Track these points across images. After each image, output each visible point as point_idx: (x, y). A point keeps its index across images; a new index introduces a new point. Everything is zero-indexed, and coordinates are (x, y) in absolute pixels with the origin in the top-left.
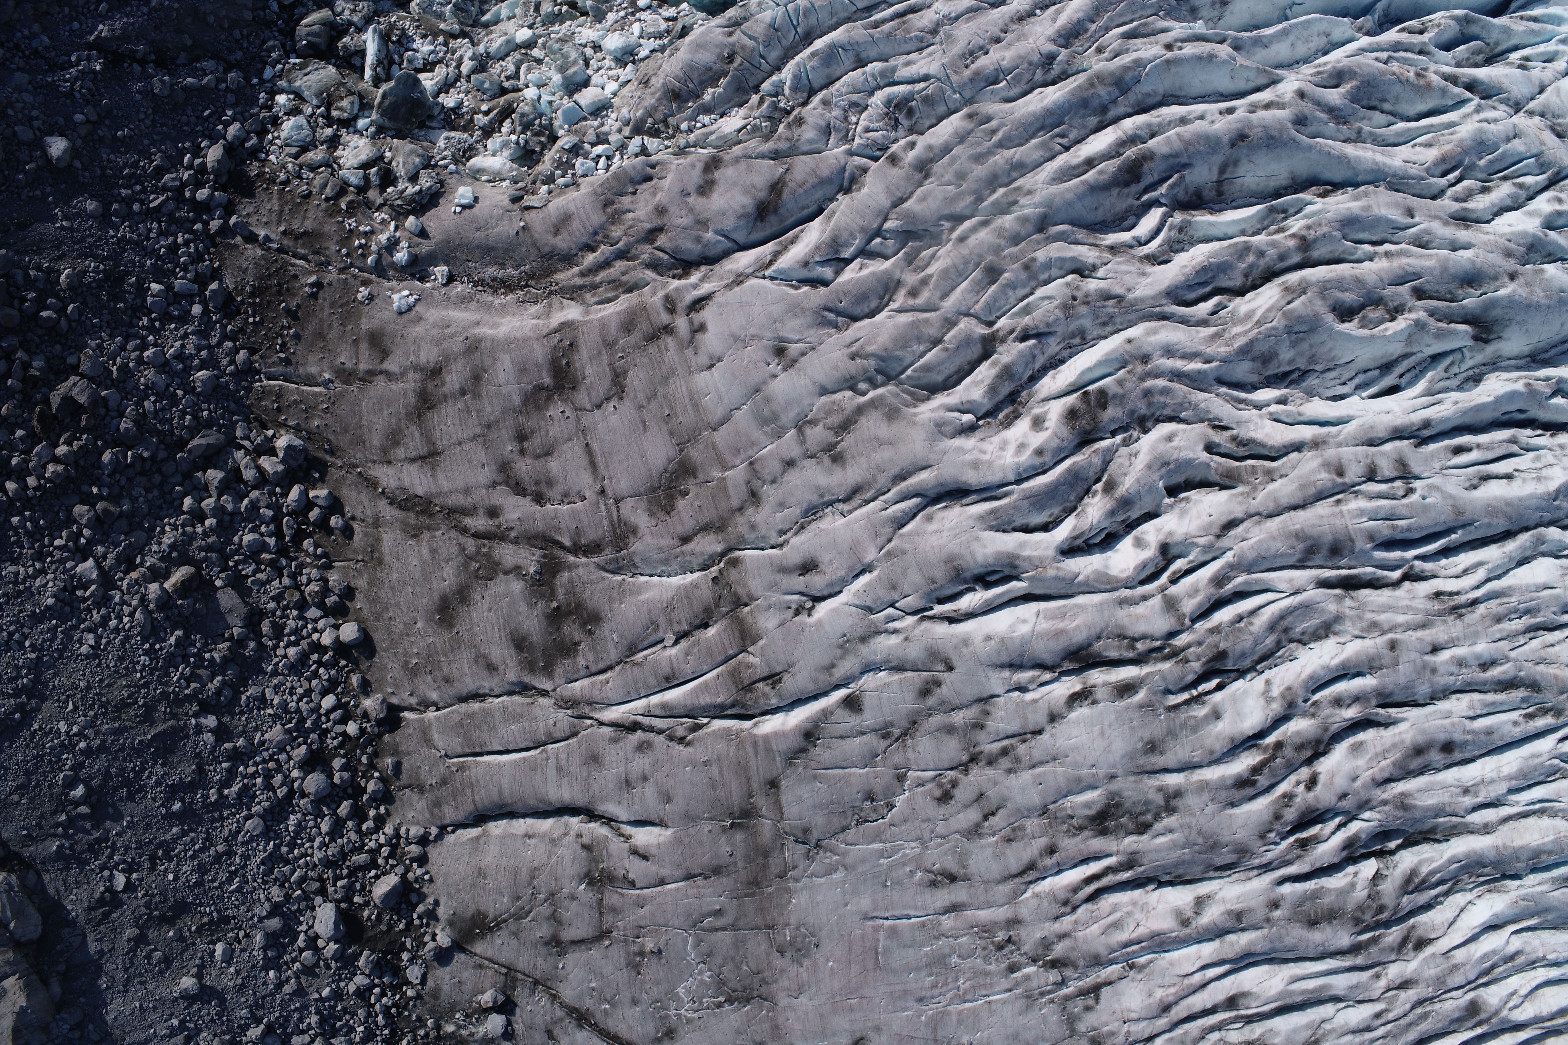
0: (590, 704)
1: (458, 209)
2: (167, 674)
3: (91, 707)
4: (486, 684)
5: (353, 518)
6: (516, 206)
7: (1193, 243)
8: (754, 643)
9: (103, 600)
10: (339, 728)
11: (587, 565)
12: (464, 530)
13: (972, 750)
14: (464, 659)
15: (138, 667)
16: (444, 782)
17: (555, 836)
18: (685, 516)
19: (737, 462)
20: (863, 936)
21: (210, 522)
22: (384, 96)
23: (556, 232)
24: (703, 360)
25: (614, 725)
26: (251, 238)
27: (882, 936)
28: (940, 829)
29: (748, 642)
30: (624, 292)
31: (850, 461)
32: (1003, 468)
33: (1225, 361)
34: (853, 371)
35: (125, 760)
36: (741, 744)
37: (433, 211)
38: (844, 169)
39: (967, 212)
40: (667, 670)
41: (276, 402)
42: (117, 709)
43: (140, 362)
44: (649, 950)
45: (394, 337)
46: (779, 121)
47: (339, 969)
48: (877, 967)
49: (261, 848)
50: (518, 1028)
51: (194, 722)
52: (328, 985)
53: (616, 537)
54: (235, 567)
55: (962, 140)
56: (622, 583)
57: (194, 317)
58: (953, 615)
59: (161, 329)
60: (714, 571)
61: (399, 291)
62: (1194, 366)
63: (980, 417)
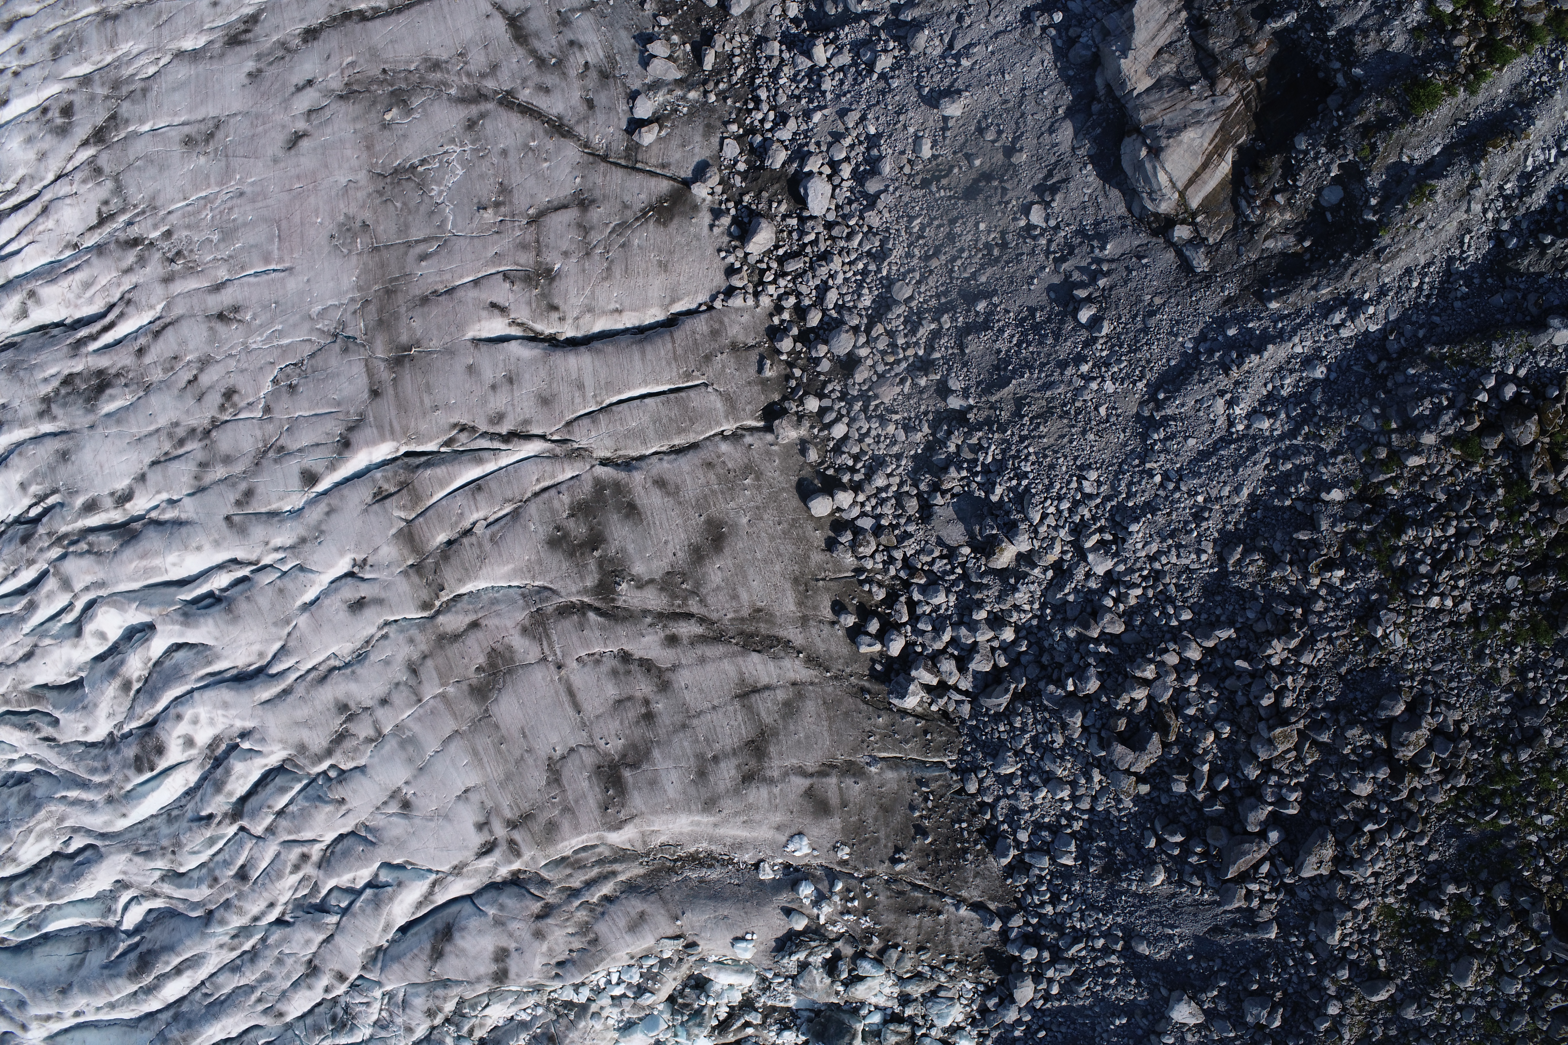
0: (556, 456)
1: (749, 937)
2: (1003, 451)
4: (665, 465)
5: (833, 623)
6: (690, 939)
7: (97, 898)
8: (401, 529)
9: (1079, 530)
10: (826, 403)
11: (569, 595)
12: (702, 620)
13: (208, 442)
14: (691, 489)
15: (1032, 458)
16: (708, 358)
17: (588, 316)
18: (476, 647)
20: (292, 251)
21: (982, 615)
23: (642, 915)
24: (474, 797)
25: (529, 437)
26: (977, 907)
27: (276, 254)
28: (232, 363)
29: (406, 530)
30: (567, 858)
31: (331, 706)
32: (204, 703)
33: (50, 798)
34: (340, 788)
35: (1039, 353)
36: (405, 431)
37: (780, 934)
39: (274, 928)
40: (480, 497)
41: (930, 741)
42: (1050, 411)
43: (1074, 784)
44: (490, 211)
45: (803, 812)
46: (455, 1012)
47: (807, 144)
48: (278, 223)
49: (894, 268)
50: (623, 107)
51: (971, 402)
52: (816, 125)
53: (542, 624)
54: (954, 568)
55: (284, 995)
56: (533, 578)
57: (1026, 829)
58: (234, 567)
59: (1058, 817)
60: (445, 597)
61: (806, 855)
62: (73, 794)
63: (237, 746)
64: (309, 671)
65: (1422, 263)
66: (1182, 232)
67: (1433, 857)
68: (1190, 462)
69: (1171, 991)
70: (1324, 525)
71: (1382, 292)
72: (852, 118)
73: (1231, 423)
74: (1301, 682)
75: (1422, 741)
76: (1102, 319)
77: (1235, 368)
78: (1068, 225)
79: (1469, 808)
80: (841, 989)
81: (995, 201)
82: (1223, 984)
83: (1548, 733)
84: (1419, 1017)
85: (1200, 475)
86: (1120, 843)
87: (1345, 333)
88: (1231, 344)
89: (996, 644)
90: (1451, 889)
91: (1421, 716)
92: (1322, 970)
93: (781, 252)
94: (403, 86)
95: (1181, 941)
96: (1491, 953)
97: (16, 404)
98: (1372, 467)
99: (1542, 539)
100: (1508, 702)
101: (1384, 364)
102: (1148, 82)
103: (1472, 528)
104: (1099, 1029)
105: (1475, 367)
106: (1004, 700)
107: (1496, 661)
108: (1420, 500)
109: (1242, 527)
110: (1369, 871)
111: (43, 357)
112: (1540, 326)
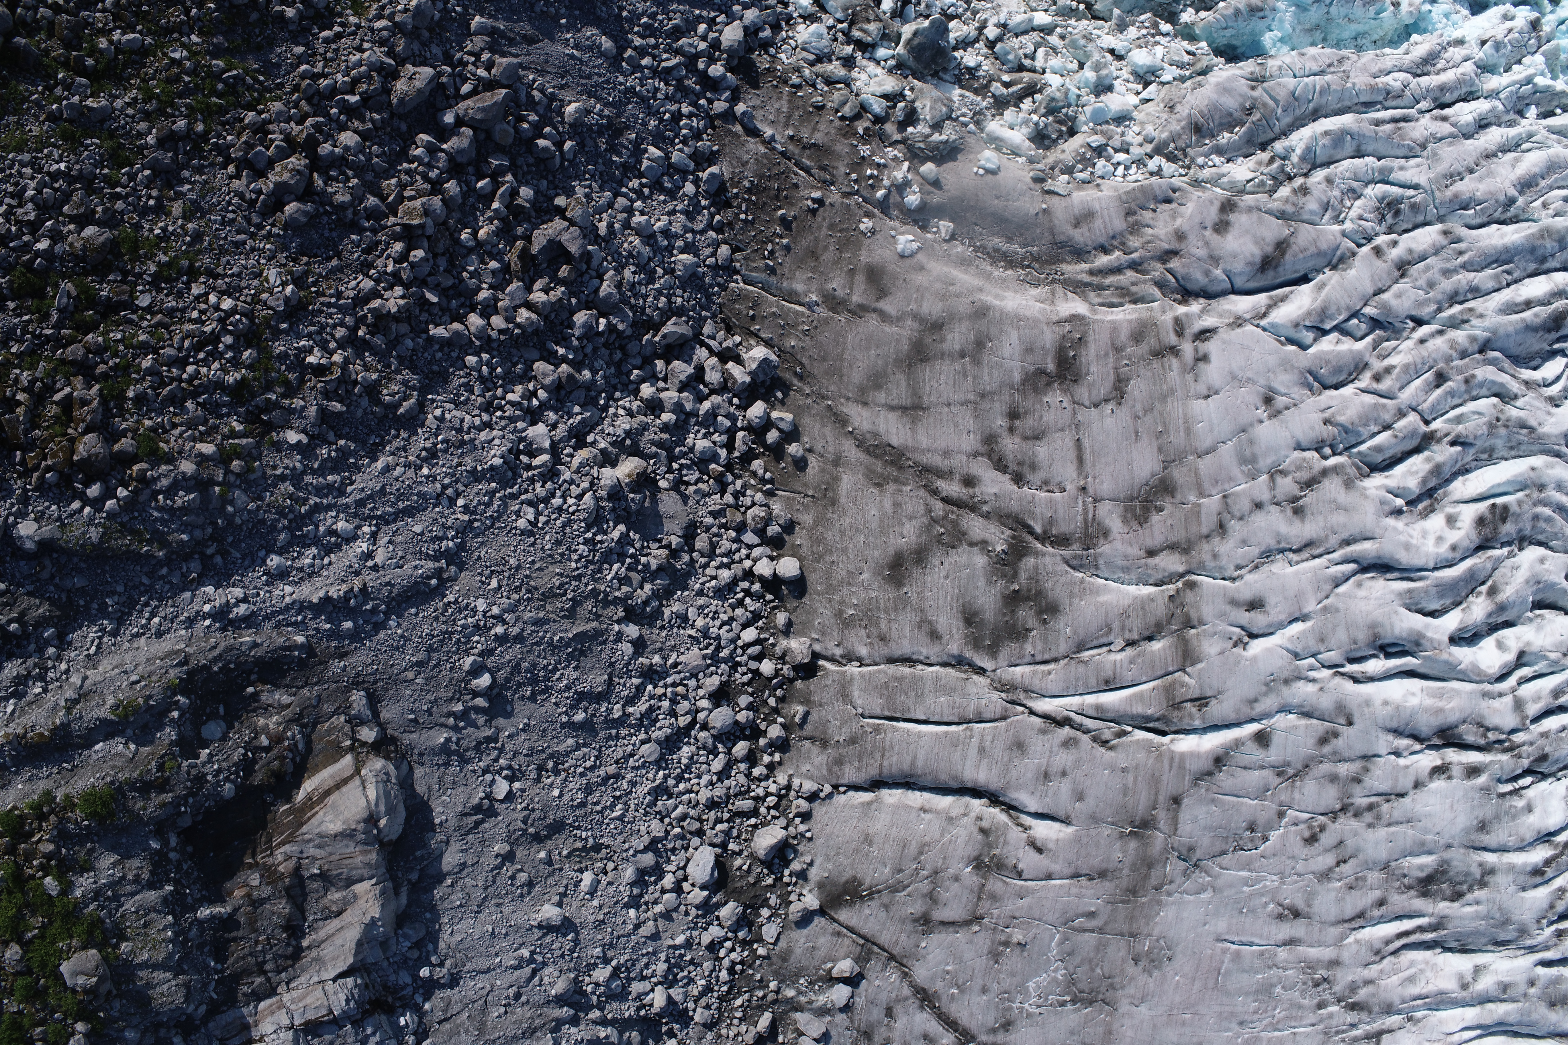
0: (1026, 691)
1: (981, 172)
2: (600, 570)
3: (518, 589)
4: (925, 651)
5: (810, 450)
6: (1038, 186)
8: (1192, 665)
9: (550, 474)
10: (753, 665)
11: (1054, 555)
12: (935, 492)
13: (1346, 801)
14: (907, 621)
15: (575, 557)
16: (853, 741)
17: (954, 814)
18: (1157, 532)
19: (1214, 493)
20: (1212, 957)
21: (667, 417)
22: (915, 34)
23: (1077, 224)
24: (1202, 389)
25: (1045, 717)
26: (754, 132)
27: (1227, 958)
28: (1300, 867)
29: (1188, 663)
30: (1130, 302)
31: (1309, 517)
32: (1427, 555)
34: (1325, 436)
35: (539, 656)
36: (1159, 757)
37: (950, 165)
38: (1338, 248)
39: (1426, 318)
40: (1109, 673)
41: (751, 308)
42: (544, 597)
43: (626, 225)
44: (1015, 940)
45: (894, 278)
46: (1281, 184)
47: (697, 916)
48: (1216, 987)
49: (650, 776)
50: (860, 1001)
51: (616, 627)
52: (683, 932)
53: (1087, 535)
54: (680, 470)
55: (1437, 252)
56: (1082, 581)
57: (685, 195)
58: (1359, 676)
59: (650, 197)
60: (1171, 588)
61: (902, 234)
63: (1408, 504)
64: (1320, 556)
65: (143, 639)
66: (368, 734)
67: (299, 50)
68: (424, 510)
70: (313, 410)
71: (190, 622)
72: (647, 929)
73: (374, 535)
74: (380, 263)
75: (278, 169)
76: (469, 673)
77: (356, 589)
78: (474, 771)
79: (250, 88)
80: (907, 93)
81: (537, 814)
83: (151, 140)
85: (419, 494)
86: (599, 155)
87: (238, 592)
88: (352, 614)
89: (661, 384)
90: (290, 12)
91: (273, 193)
93: (753, 821)
95: (568, 40)
97: (1512, 888)
98: (249, 454)
99: (103, 334)
100: (182, 181)
101: (209, 551)
102: (359, 888)
103: (170, 365)
105: (121, 524)
106: (669, 327)
107: (182, 227)
108: (211, 408)
109: (393, 432)
110: (366, 54)
111: (1473, 925)
112: (46, 546)
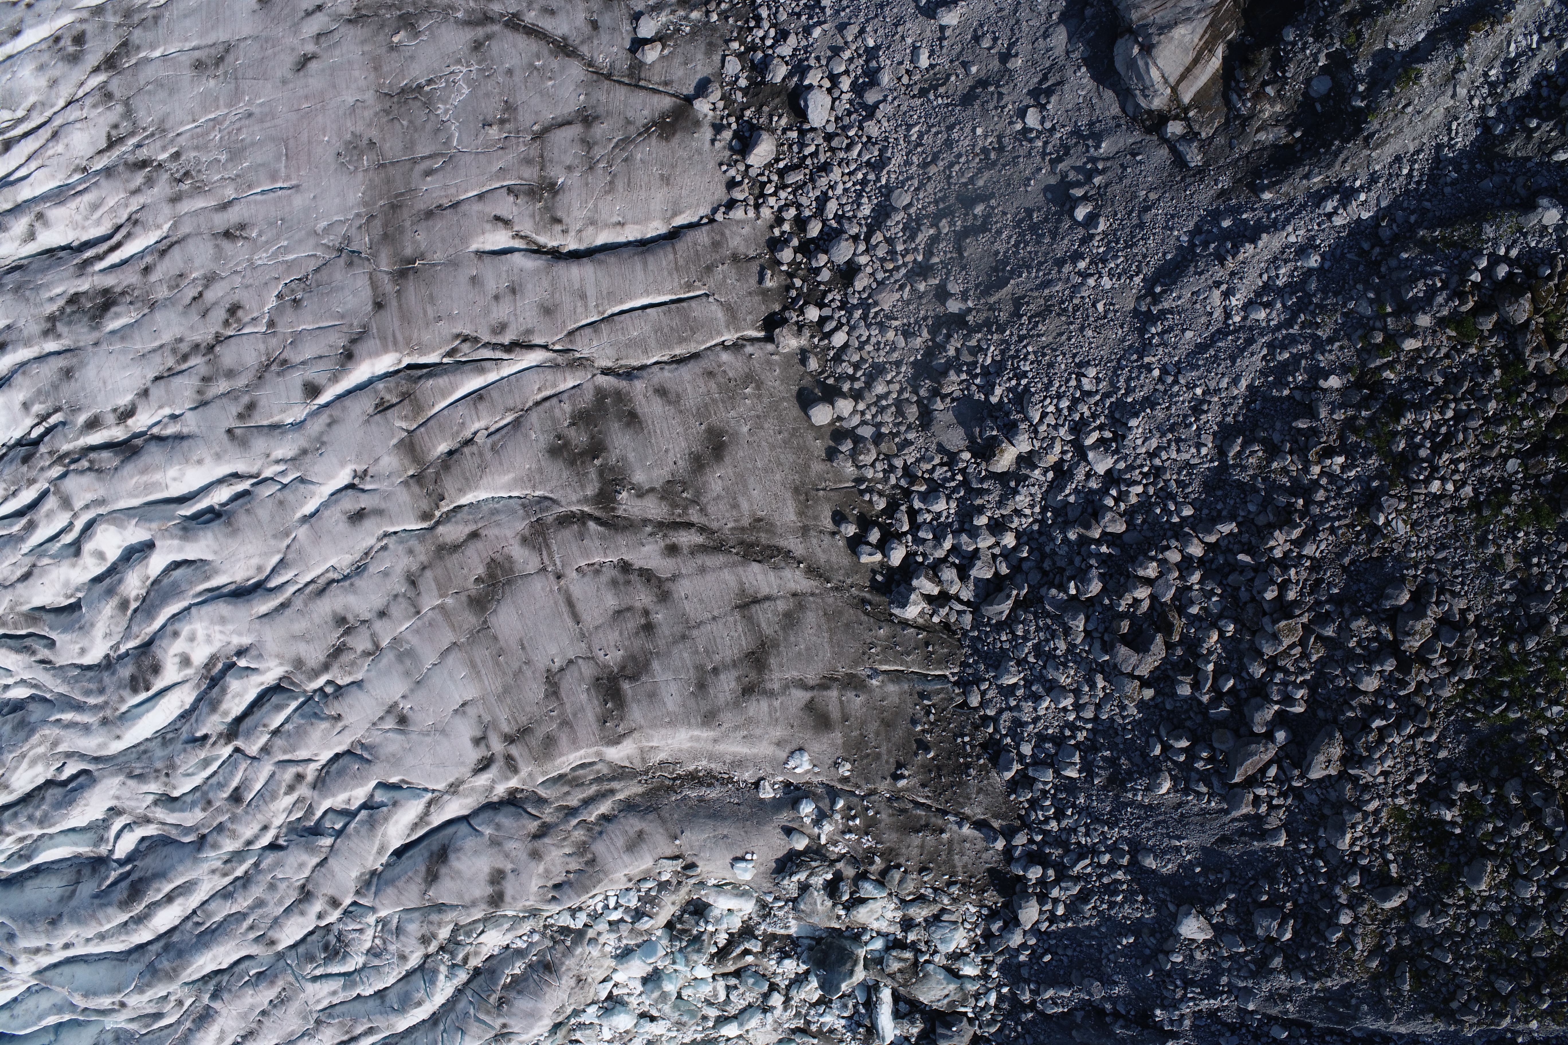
0: (557, 366)
1: (749, 857)
2: (1002, 352)
4: (666, 374)
5: (834, 534)
6: (689, 860)
7: (90, 827)
8: (402, 440)
9: (1079, 428)
10: (827, 312)
11: (569, 504)
12: (702, 529)
13: (211, 356)
14: (692, 398)
15: (1031, 357)
16: (709, 269)
17: (591, 229)
18: (475, 557)
19: (430, 613)
20: (299, 169)
21: (982, 521)
22: (851, 973)
23: (640, 834)
24: (471, 711)
25: (531, 347)
26: (979, 825)
27: (283, 172)
28: (237, 280)
29: (407, 441)
30: (565, 775)
31: (329, 619)
32: (201, 619)
33: (45, 722)
34: (336, 703)
35: (1036, 253)
36: (408, 342)
37: (780, 854)
39: (268, 853)
40: (481, 406)
41: (932, 653)
42: (1048, 309)
43: (1077, 693)
44: (495, 127)
45: (802, 725)
46: (449, 940)
47: (807, 59)
48: (286, 142)
49: (893, 176)
50: (626, 27)
51: (970, 304)
52: (816, 40)
53: (543, 534)
54: (954, 475)
55: (276, 922)
56: (534, 488)
57: (1029, 741)
58: (234, 480)
59: (1062, 728)
60: (445, 507)
61: (807, 772)
62: (68, 716)
63: (234, 664)
64: (307, 584)
65: (1412, 150)
66: (1175, 128)
67: (1443, 754)
68: (1188, 355)
69: (1178, 906)
70: (1323, 413)
71: (1373, 179)
72: (851, 32)
73: (1228, 315)
74: (1304, 575)
75: (1428, 630)
76: (1098, 216)
77: (1230, 258)
78: (1063, 126)
79: (1477, 701)
80: (842, 913)
81: (991, 106)
82: (1232, 896)
83: (1555, 620)
84: (1433, 925)
85: (1198, 367)
86: (1124, 752)
87: (1338, 221)
88: (1226, 235)
89: (997, 551)
90: (1462, 787)
91: (1425, 607)
92: (1333, 877)
93: (781, 165)
94: (411, 10)
95: (1188, 853)
96: (1504, 855)
97: (21, 323)
98: (1369, 352)
99: (1541, 420)
100: (1513, 590)
101: (1377, 250)
103: (1470, 411)
104: (1105, 950)
105: (1467, 248)
106: (1006, 607)
107: (1499, 547)
108: (1418, 384)
109: (1241, 418)
110: (1378, 770)
111: (49, 277)
112: (1529, 206)
